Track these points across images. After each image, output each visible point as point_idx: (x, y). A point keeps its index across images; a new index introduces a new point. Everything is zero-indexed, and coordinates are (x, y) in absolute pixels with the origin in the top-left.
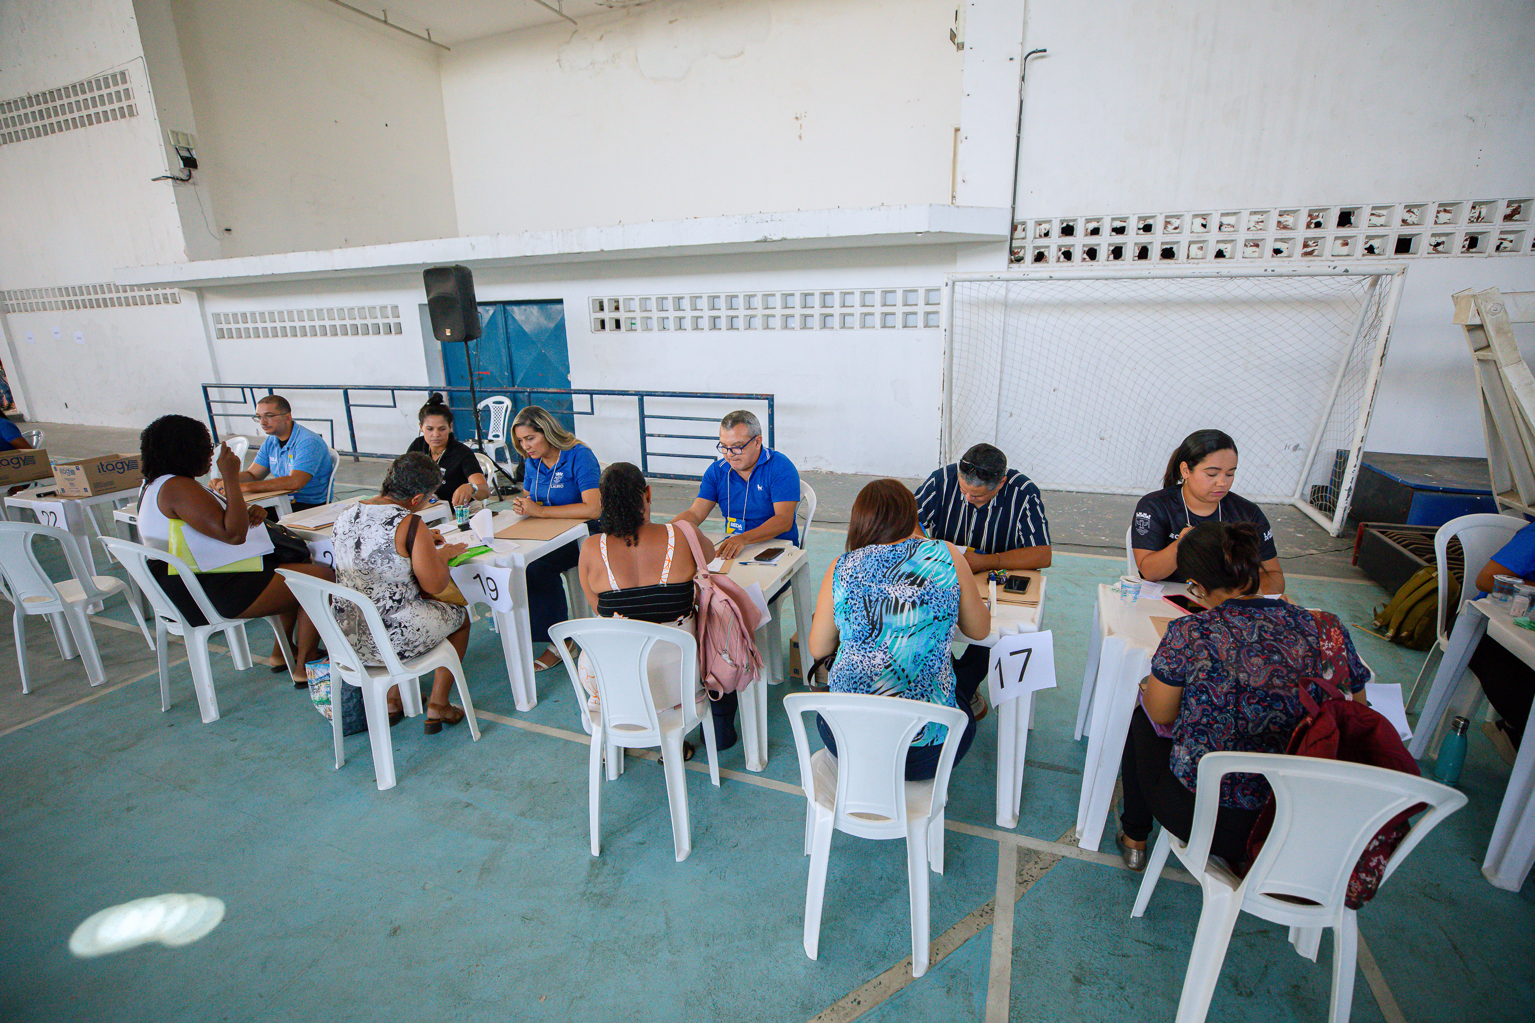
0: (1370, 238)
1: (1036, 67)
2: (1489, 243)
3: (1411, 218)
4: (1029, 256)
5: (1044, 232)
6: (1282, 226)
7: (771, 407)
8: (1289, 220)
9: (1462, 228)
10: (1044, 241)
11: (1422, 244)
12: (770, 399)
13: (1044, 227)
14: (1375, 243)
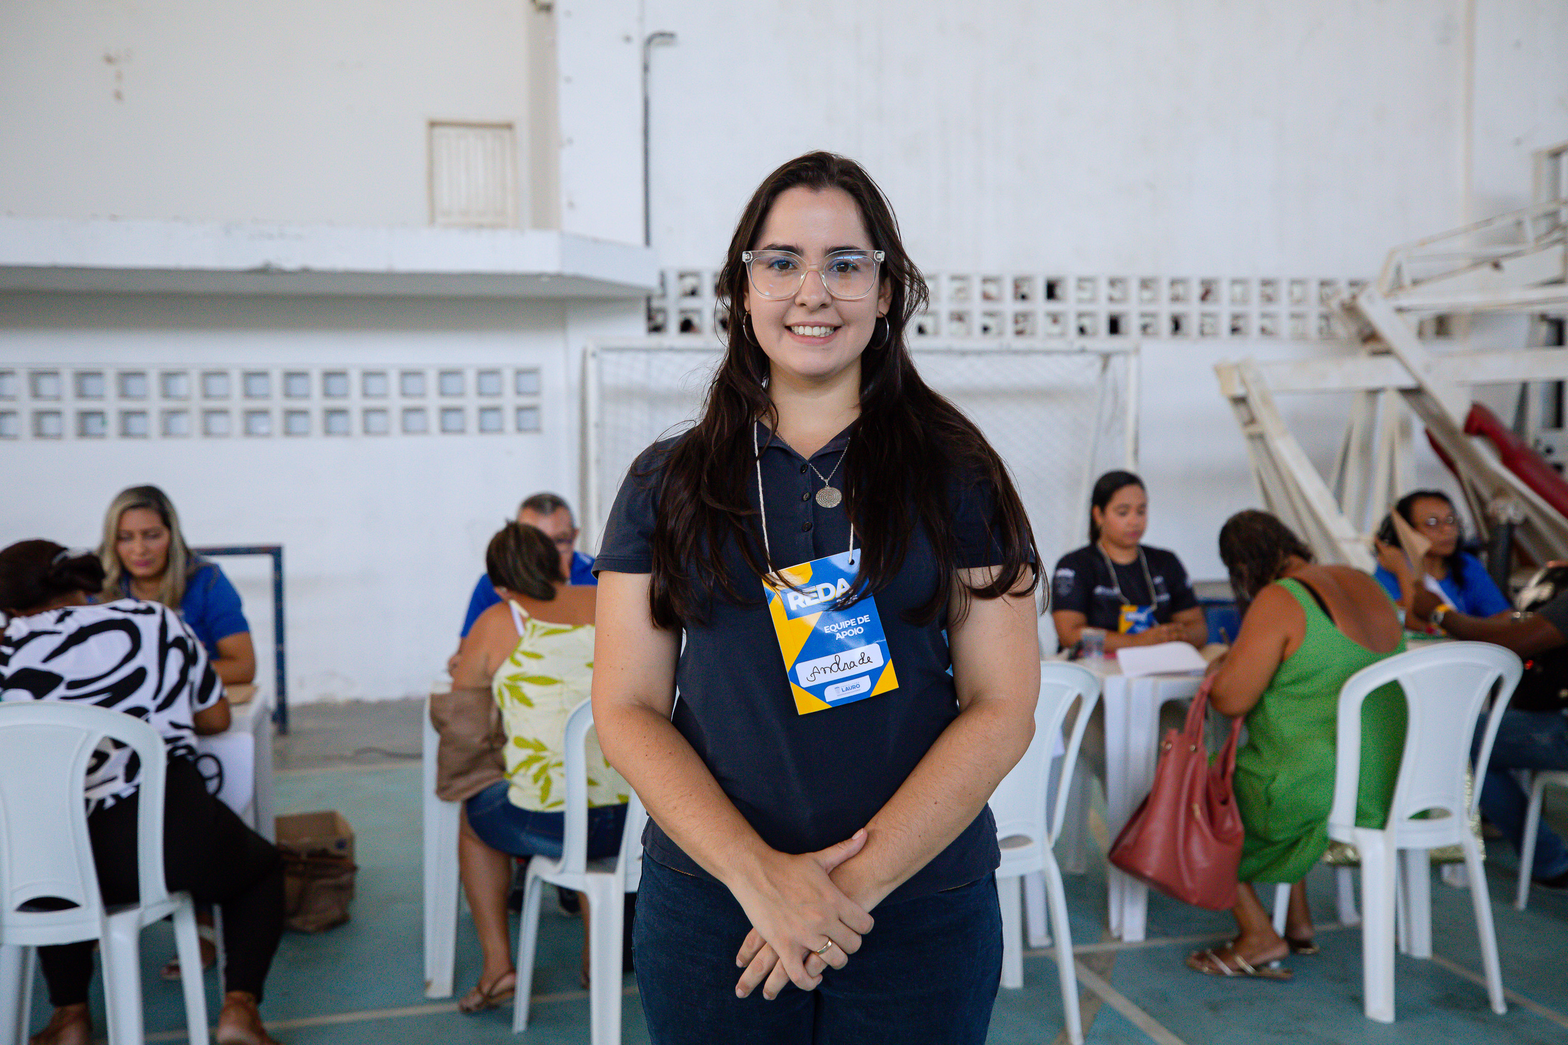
0: (1080, 315)
1: (661, 55)
2: (1192, 324)
3: (1116, 294)
4: (673, 325)
5: (688, 289)
6: (986, 297)
7: (278, 567)
8: (992, 289)
9: (1165, 310)
10: (690, 303)
11: (1132, 324)
12: (276, 553)
13: (690, 282)
14: (1086, 322)
